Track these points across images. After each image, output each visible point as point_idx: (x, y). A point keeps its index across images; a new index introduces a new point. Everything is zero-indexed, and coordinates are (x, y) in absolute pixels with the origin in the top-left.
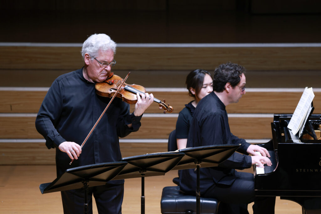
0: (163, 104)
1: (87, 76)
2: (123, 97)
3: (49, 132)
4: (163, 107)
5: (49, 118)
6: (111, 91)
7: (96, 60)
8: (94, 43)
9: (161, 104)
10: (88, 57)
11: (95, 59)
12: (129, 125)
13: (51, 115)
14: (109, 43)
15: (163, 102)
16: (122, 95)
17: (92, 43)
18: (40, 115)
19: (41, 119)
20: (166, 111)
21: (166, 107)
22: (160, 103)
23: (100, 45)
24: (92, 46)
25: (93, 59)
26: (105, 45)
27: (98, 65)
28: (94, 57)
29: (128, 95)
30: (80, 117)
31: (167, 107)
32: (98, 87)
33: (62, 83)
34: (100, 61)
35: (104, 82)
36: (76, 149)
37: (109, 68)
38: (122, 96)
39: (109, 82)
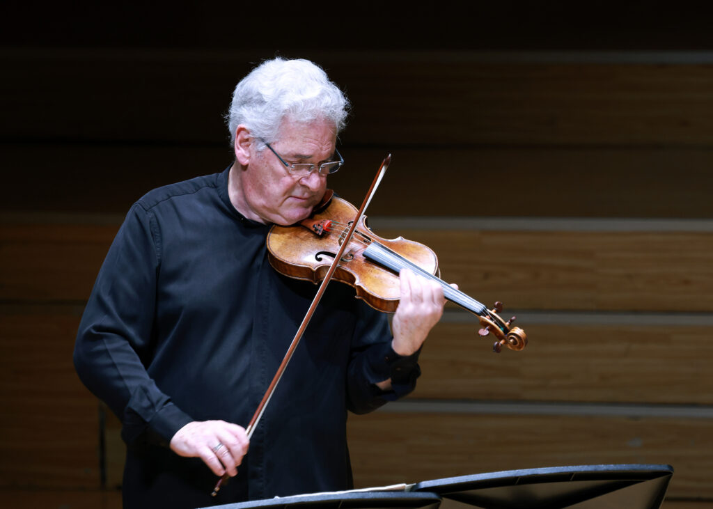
0: (492, 317)
1: (242, 199)
2: (359, 287)
3: (132, 393)
4: (492, 329)
5: (127, 342)
6: (320, 260)
7: (273, 150)
8: (268, 93)
9: (487, 319)
10: (246, 137)
11: (268, 145)
12: (383, 385)
13: (131, 331)
14: (318, 99)
15: (493, 312)
16: (357, 277)
17: (263, 92)
18: (94, 332)
19: (100, 347)
20: (502, 342)
21: (501, 330)
22: (484, 313)
23: (286, 103)
24: (262, 102)
25: (262, 147)
26: (306, 102)
27: (279, 167)
28: (268, 142)
29: (374, 281)
30: (208, 343)
31: (506, 331)
32: (276, 244)
33: (156, 216)
34: (285, 156)
35: (299, 226)
36: (230, 439)
37: (314, 182)
38: (357, 283)
39: (313, 229)
